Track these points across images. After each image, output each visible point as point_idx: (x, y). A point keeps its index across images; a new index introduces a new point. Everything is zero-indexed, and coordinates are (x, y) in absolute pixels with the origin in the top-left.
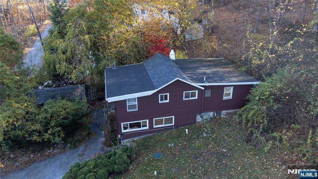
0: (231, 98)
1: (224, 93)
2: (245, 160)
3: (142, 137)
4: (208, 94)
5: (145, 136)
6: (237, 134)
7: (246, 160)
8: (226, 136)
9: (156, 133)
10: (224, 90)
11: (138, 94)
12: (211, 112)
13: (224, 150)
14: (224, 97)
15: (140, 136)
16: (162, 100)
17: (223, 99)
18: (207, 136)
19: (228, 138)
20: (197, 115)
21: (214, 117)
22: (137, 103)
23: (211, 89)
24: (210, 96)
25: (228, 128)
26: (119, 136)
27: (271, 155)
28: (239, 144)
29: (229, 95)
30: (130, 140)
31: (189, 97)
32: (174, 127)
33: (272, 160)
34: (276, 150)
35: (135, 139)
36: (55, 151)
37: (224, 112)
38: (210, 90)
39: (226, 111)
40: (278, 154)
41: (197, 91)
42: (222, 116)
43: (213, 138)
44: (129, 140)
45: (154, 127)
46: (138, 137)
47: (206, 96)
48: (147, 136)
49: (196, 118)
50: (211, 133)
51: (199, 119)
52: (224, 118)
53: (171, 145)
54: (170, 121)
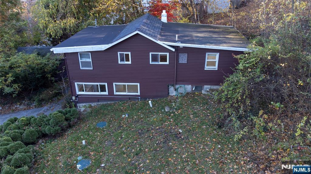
0: (217, 69)
1: (207, 60)
2: (200, 146)
3: (101, 103)
4: (183, 59)
5: (105, 103)
6: (209, 114)
7: (202, 147)
8: (192, 114)
9: (117, 102)
10: (205, 57)
11: (87, 47)
12: (188, 84)
13: (180, 130)
14: (206, 67)
15: (98, 102)
16: (122, 60)
17: (205, 69)
18: (169, 112)
19: (194, 117)
20: (170, 86)
21: (193, 93)
22: (91, 61)
23: (188, 53)
24: (186, 63)
25: (202, 106)
26: (74, 98)
27: (241, 146)
28: (204, 127)
29: (213, 64)
30: (87, 104)
31: (157, 61)
32: (140, 97)
33: (238, 154)
34: (252, 141)
35: (93, 104)
36: (21, 107)
37: (207, 87)
38: (186, 55)
39: (209, 86)
40: (251, 147)
41: (168, 54)
42: (203, 92)
43: (175, 115)
44: (85, 104)
45: (115, 94)
46: (96, 103)
47: (180, 62)
48: (106, 103)
49: (169, 91)
50: (176, 109)
51: (172, 92)
52: (205, 95)
53: (125, 116)
54: (134, 89)
